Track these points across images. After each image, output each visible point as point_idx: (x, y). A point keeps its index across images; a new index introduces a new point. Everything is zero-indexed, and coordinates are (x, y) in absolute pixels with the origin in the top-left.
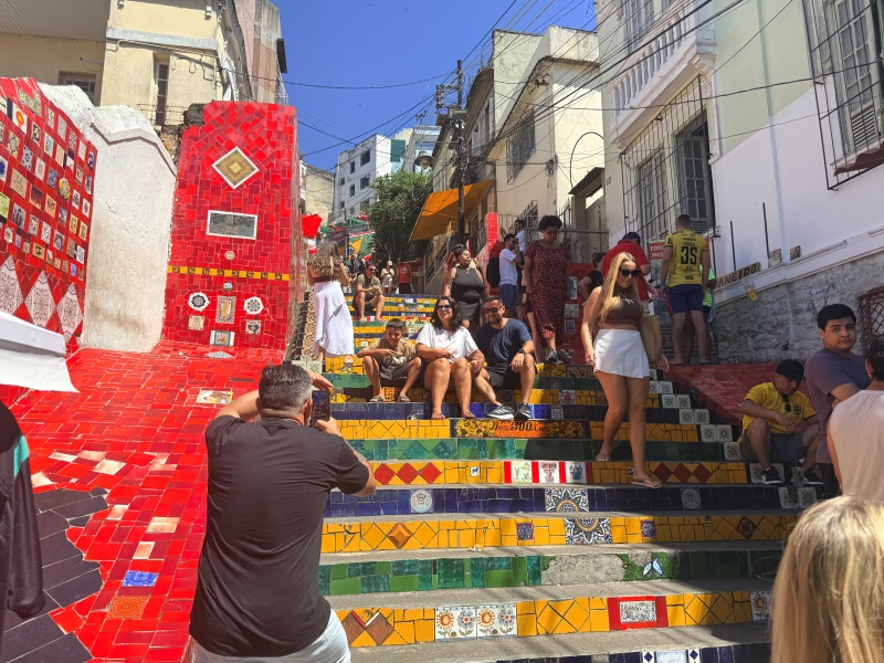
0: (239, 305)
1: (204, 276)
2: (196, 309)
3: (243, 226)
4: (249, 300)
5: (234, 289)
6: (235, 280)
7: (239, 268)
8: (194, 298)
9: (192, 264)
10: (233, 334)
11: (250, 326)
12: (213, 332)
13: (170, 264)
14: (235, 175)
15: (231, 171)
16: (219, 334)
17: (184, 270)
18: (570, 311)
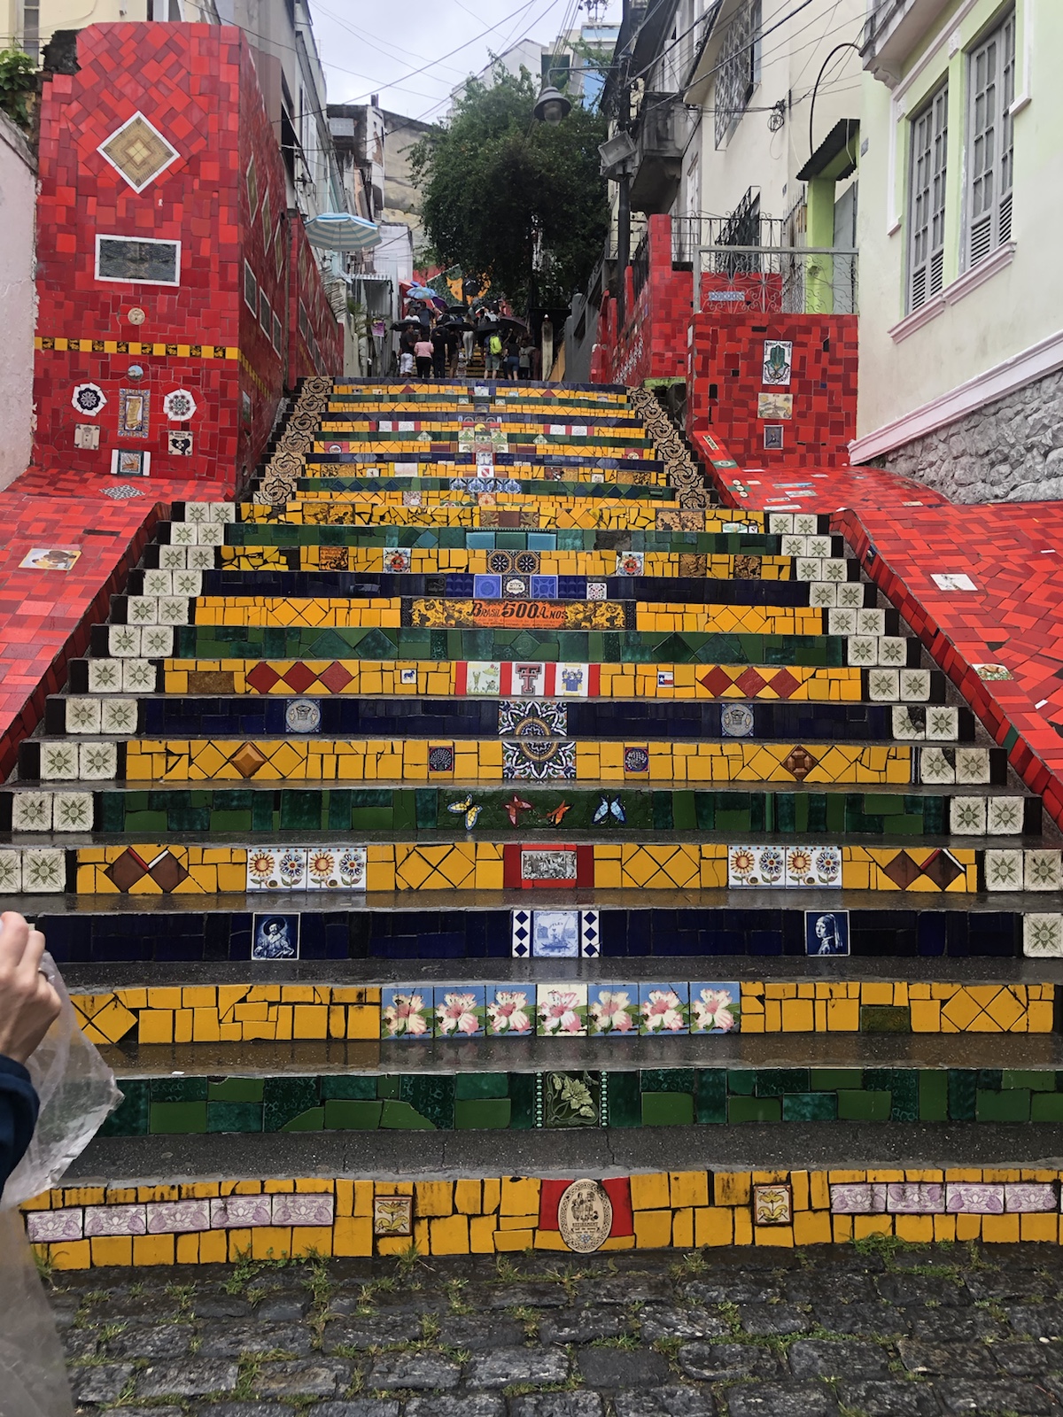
0: (156, 404)
1: (96, 354)
2: (86, 412)
3: (155, 263)
4: (171, 395)
5: (145, 376)
6: (148, 360)
7: (151, 341)
8: (81, 393)
9: (73, 335)
10: (147, 455)
11: (175, 442)
12: (115, 453)
13: (37, 333)
14: (138, 167)
15: (131, 159)
16: (124, 455)
17: (61, 344)
18: (776, 407)
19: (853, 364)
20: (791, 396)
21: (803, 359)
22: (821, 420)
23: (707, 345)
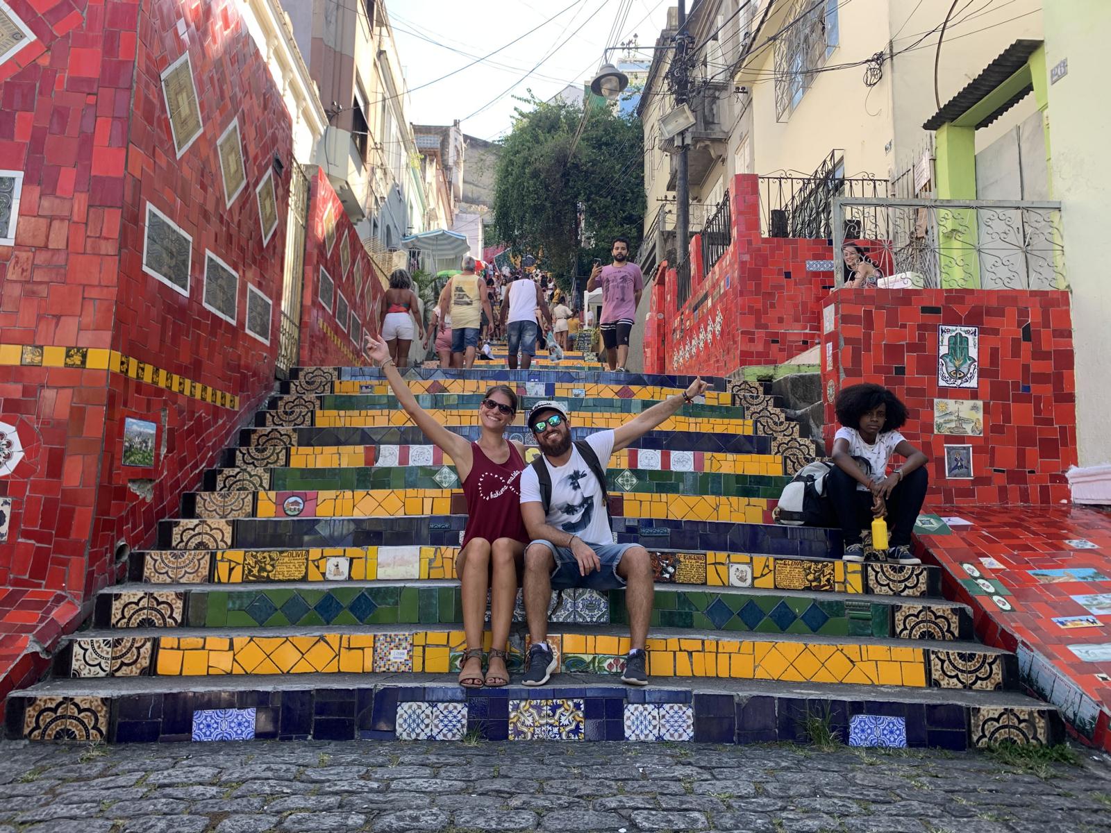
18: (959, 419)
19: (1066, 359)
20: (980, 403)
21: (994, 353)
22: (1025, 438)
23: (858, 331)
